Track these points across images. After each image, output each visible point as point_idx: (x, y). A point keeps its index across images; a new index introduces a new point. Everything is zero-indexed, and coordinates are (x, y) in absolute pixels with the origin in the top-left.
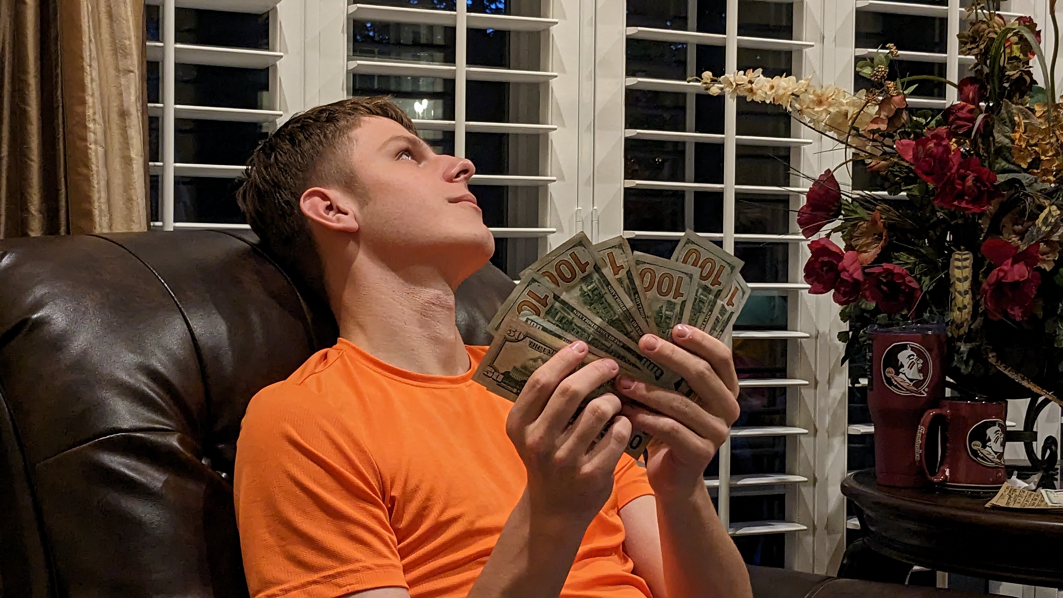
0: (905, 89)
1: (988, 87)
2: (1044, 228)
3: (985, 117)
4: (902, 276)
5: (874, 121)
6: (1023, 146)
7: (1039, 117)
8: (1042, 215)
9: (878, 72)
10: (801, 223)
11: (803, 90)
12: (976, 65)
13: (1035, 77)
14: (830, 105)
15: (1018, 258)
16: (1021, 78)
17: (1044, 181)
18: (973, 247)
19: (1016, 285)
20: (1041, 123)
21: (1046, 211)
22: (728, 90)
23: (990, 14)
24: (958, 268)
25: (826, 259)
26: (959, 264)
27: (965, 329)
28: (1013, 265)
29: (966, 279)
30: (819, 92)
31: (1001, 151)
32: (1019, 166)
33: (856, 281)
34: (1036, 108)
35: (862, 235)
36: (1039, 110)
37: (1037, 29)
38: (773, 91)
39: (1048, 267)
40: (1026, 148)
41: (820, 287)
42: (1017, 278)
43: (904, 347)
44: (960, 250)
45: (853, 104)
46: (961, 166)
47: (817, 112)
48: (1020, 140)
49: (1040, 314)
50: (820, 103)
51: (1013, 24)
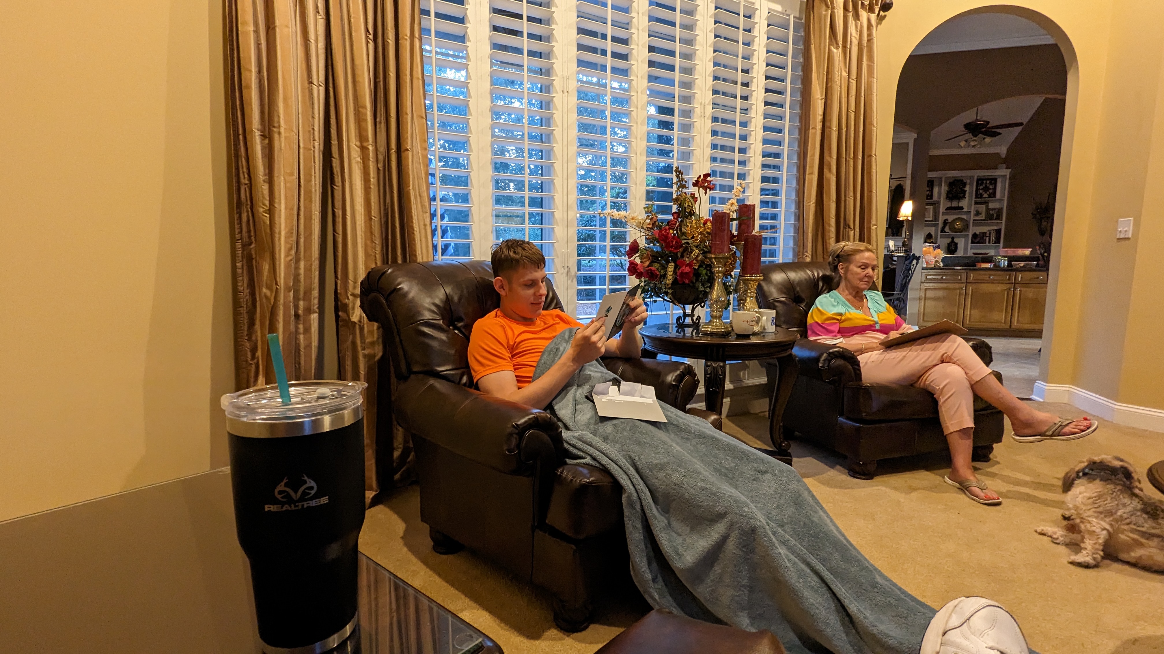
1: (681, 214)
2: (694, 256)
3: (680, 223)
4: (654, 271)
5: (649, 224)
6: (690, 232)
7: (695, 223)
8: (694, 252)
11: (628, 214)
12: (677, 208)
14: (636, 219)
15: (687, 265)
16: (690, 211)
17: (694, 242)
18: (675, 262)
19: (687, 273)
22: (607, 215)
23: (682, 193)
25: (634, 266)
26: (671, 267)
28: (686, 267)
29: (672, 271)
30: (633, 215)
32: (689, 238)
33: (642, 272)
34: (694, 220)
35: (645, 258)
37: (696, 197)
38: (620, 215)
39: (696, 268)
44: (671, 263)
45: (642, 219)
47: (632, 221)
49: (694, 281)
51: (688, 196)
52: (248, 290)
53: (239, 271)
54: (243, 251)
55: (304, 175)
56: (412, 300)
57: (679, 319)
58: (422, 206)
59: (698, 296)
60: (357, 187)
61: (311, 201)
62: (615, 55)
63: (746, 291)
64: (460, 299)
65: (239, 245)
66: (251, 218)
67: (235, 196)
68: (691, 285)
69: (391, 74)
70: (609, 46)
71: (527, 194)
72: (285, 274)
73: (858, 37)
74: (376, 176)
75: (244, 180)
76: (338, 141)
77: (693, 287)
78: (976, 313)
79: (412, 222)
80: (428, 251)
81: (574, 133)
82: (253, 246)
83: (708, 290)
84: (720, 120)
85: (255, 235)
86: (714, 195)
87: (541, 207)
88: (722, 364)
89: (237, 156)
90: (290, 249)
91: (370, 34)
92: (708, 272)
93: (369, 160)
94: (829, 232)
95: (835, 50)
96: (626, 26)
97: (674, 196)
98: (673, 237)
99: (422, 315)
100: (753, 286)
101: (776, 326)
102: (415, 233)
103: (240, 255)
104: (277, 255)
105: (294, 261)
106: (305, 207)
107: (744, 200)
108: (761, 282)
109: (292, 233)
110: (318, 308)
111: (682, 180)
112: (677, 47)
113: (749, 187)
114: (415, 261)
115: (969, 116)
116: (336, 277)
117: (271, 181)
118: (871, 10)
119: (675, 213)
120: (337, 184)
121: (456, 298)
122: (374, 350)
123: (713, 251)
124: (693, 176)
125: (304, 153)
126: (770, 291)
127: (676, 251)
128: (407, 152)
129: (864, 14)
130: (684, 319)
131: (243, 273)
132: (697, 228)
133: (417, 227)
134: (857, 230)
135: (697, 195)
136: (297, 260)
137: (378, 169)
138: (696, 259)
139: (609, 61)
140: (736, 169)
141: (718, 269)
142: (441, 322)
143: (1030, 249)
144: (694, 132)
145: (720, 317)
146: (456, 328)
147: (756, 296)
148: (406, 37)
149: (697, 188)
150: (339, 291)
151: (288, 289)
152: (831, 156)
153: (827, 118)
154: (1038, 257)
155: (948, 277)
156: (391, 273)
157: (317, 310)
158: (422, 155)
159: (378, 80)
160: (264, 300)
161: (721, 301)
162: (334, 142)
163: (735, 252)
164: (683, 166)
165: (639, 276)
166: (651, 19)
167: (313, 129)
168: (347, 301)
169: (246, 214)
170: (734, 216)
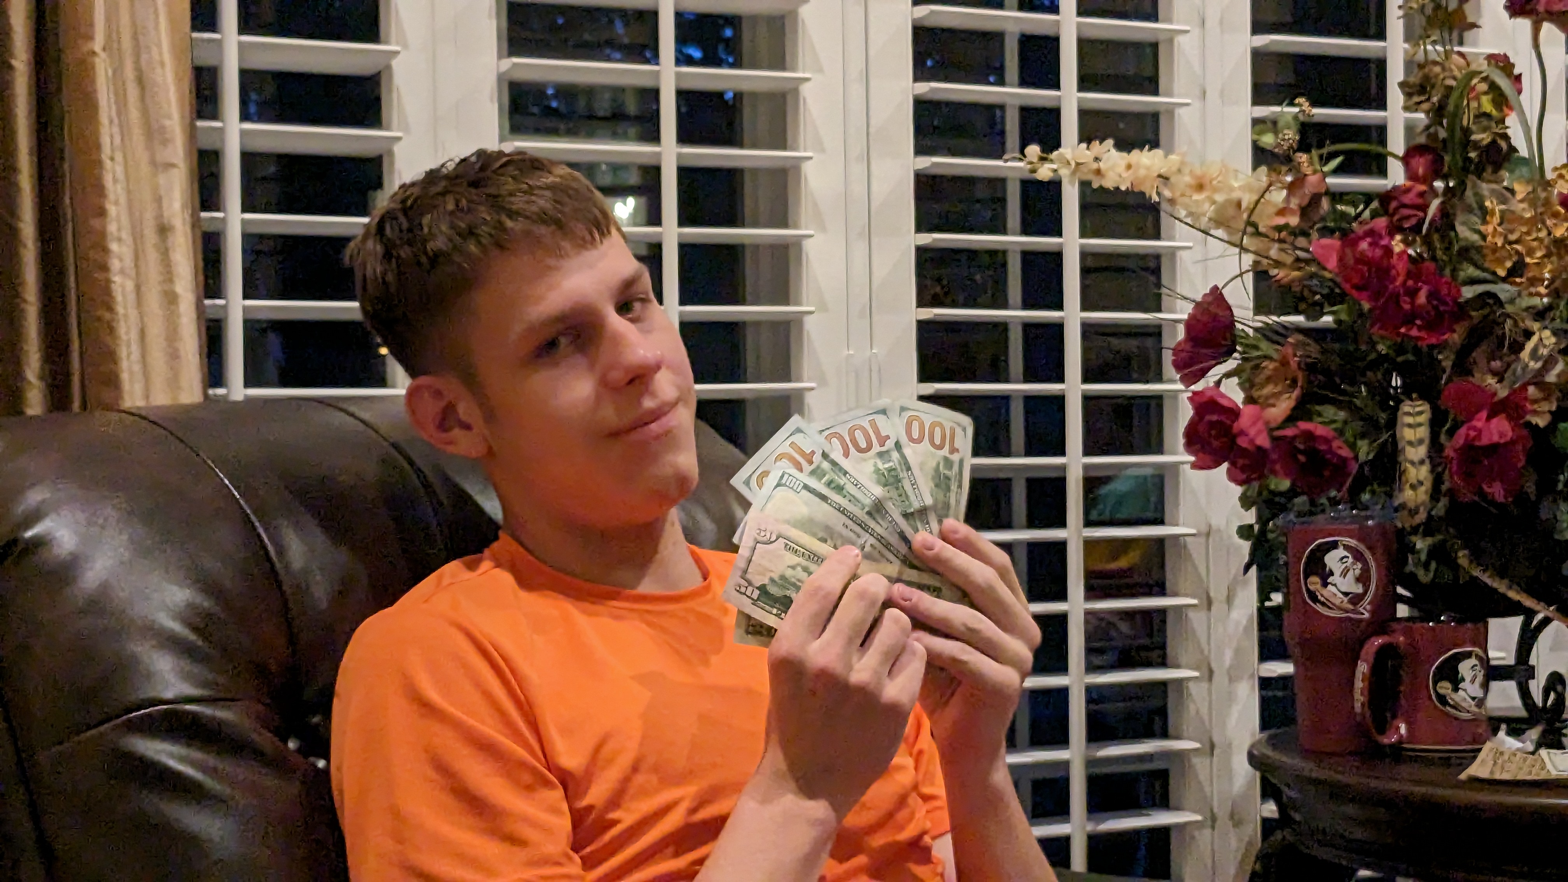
0: (1326, 164)
1: (1447, 158)
2: (1532, 364)
3: (1443, 203)
4: (1327, 441)
5: (1281, 212)
6: (1499, 244)
7: (1522, 201)
8: (1530, 345)
9: (1284, 140)
10: (1178, 366)
11: (1174, 169)
12: (1427, 128)
13: (1514, 142)
14: (1216, 190)
15: (1497, 408)
16: (1494, 142)
17: (1531, 295)
18: (1430, 396)
19: (1494, 448)
20: (1524, 209)
21: (1535, 339)
22: (1064, 173)
23: (1446, 51)
24: (1410, 426)
25: (1214, 418)
26: (1409, 420)
27: (1422, 516)
28: (1489, 418)
29: (1421, 442)
30: (1198, 172)
31: (1467, 253)
32: (1494, 273)
33: (1259, 448)
34: (1517, 187)
35: (1269, 380)
36: (1521, 190)
37: (1516, 71)
38: (1130, 172)
39: (1541, 422)
40: (1503, 246)
41: (1208, 459)
42: (1496, 438)
43: (1334, 545)
44: (1412, 400)
45: (1247, 188)
46: (1409, 275)
47: (1197, 201)
48: (1493, 236)
50: (1200, 187)
98: (1416, 273)
114: (113, 407)
127: (1430, 340)
165: (1242, 471)
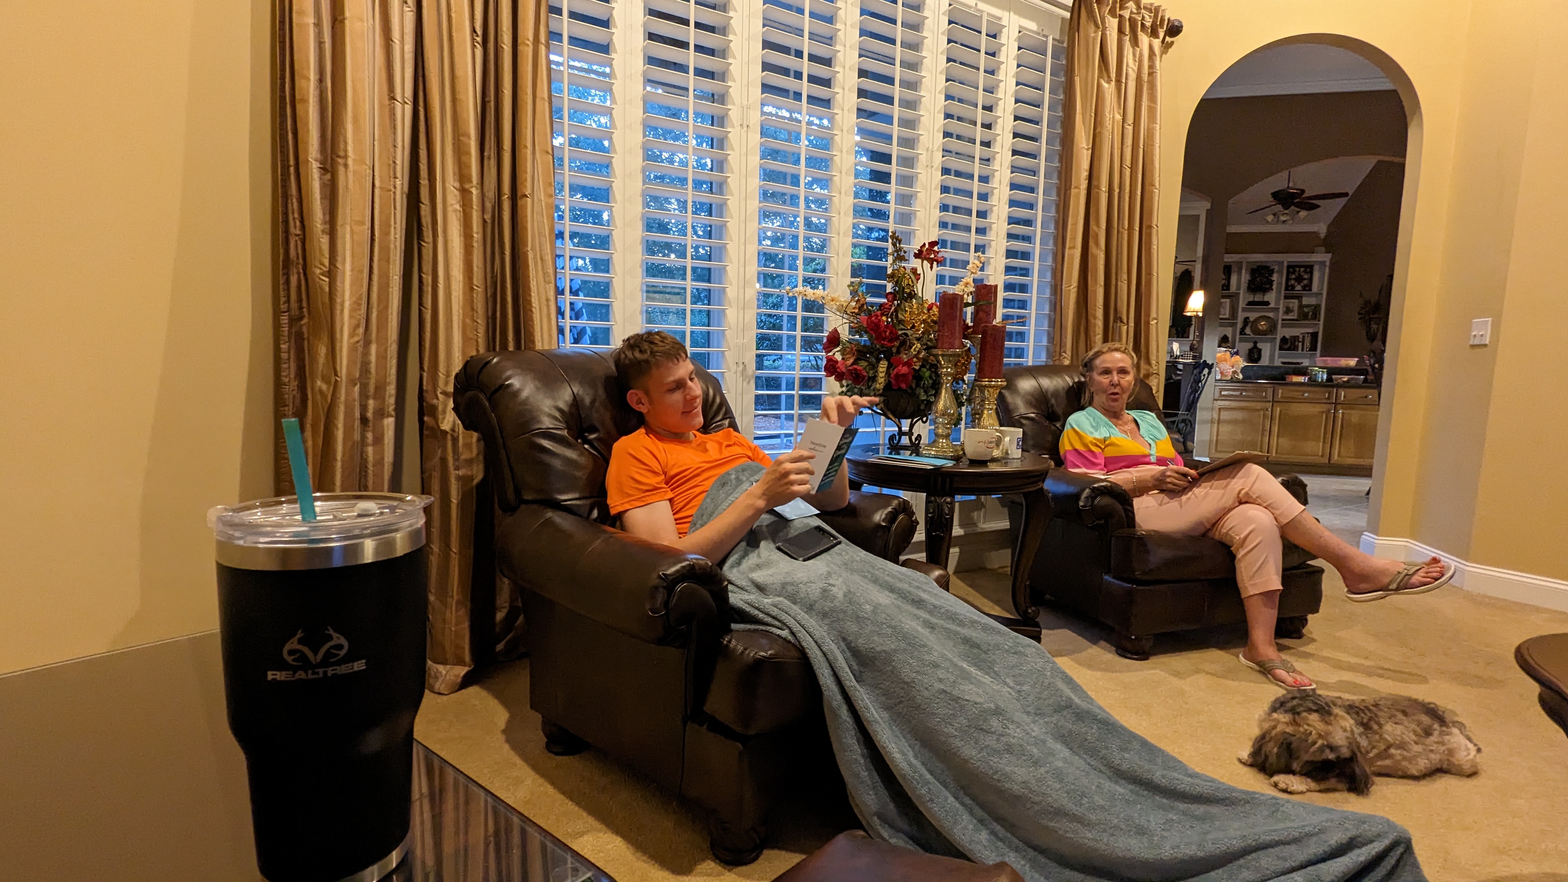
0: (867, 295)
1: (898, 296)
2: (914, 352)
3: (896, 308)
4: (861, 370)
5: (855, 308)
7: (916, 308)
8: (914, 347)
9: (857, 287)
10: (824, 348)
11: (827, 294)
12: (893, 287)
13: (916, 292)
14: (838, 301)
15: (905, 364)
16: (911, 292)
17: (915, 334)
18: (888, 360)
19: (904, 375)
20: (917, 311)
22: (798, 294)
23: (899, 267)
25: (833, 363)
26: (882, 366)
28: (902, 366)
29: (884, 371)
30: (834, 296)
31: (901, 322)
32: (907, 328)
33: (843, 373)
34: (915, 304)
35: (847, 354)
36: (917, 305)
37: (918, 273)
38: (816, 295)
39: (917, 368)
40: (910, 321)
41: (830, 374)
42: (905, 372)
44: (883, 361)
45: (845, 301)
47: (833, 304)
48: (908, 318)
49: (914, 386)
50: (833, 300)
51: (908, 271)
52: (296, 383)
53: (284, 356)
54: (291, 326)
55: (380, 225)
56: (525, 402)
57: (892, 438)
58: (544, 274)
59: (919, 406)
60: (454, 245)
61: (388, 261)
62: (812, 79)
63: (983, 401)
64: (593, 401)
65: (285, 319)
66: (303, 282)
67: (281, 251)
68: (910, 391)
69: (505, 91)
70: (806, 67)
71: (689, 263)
72: (349, 361)
73: (1136, 69)
74: (481, 231)
75: (295, 229)
76: (429, 180)
77: (913, 395)
78: (1285, 442)
79: (530, 296)
80: (550, 336)
81: (755, 183)
82: (305, 321)
83: (932, 399)
84: (953, 172)
85: (309, 305)
86: (943, 273)
87: (709, 281)
88: (949, 500)
89: (286, 196)
90: (357, 326)
91: (477, 36)
92: (933, 375)
93: (472, 208)
94: (1095, 327)
95: (1106, 85)
96: (829, 40)
97: (889, 271)
98: (886, 327)
99: (539, 422)
100: (992, 396)
101: (1023, 450)
102: (534, 310)
103: (286, 333)
104: (338, 335)
105: (362, 343)
106: (380, 270)
107: (982, 280)
108: (1003, 391)
109: (360, 305)
110: (396, 410)
111: (900, 249)
112: (898, 72)
113: (989, 264)
114: (532, 349)
115: (1278, 182)
116: (422, 368)
117: (332, 232)
118: (1154, 33)
119: (890, 293)
120: (426, 240)
121: (587, 400)
122: (472, 470)
123: (940, 345)
124: (916, 246)
125: (380, 196)
126: (1015, 404)
127: (890, 345)
128: (525, 199)
129: (1144, 39)
130: (900, 439)
131: (289, 359)
132: (919, 314)
133: (537, 302)
134: (1132, 324)
135: (919, 271)
136: (367, 343)
137: (485, 221)
138: (916, 356)
139: (805, 87)
140: (973, 239)
141: (947, 369)
142: (565, 433)
143: (1356, 359)
144: (918, 187)
145: (947, 436)
146: (586, 441)
147: (996, 409)
148: (528, 43)
149: (920, 261)
150: (425, 388)
151: (352, 382)
152: (1098, 225)
153: (1095, 174)
154: (1366, 370)
155: (1250, 394)
156: (497, 363)
157: (393, 413)
158: (546, 204)
159: (487, 99)
160: (319, 397)
161: (949, 415)
162: (424, 182)
163: (969, 349)
164: (902, 233)
165: (839, 378)
166: (863, 33)
167: (394, 162)
168: (435, 401)
169: (296, 276)
170: (970, 301)
